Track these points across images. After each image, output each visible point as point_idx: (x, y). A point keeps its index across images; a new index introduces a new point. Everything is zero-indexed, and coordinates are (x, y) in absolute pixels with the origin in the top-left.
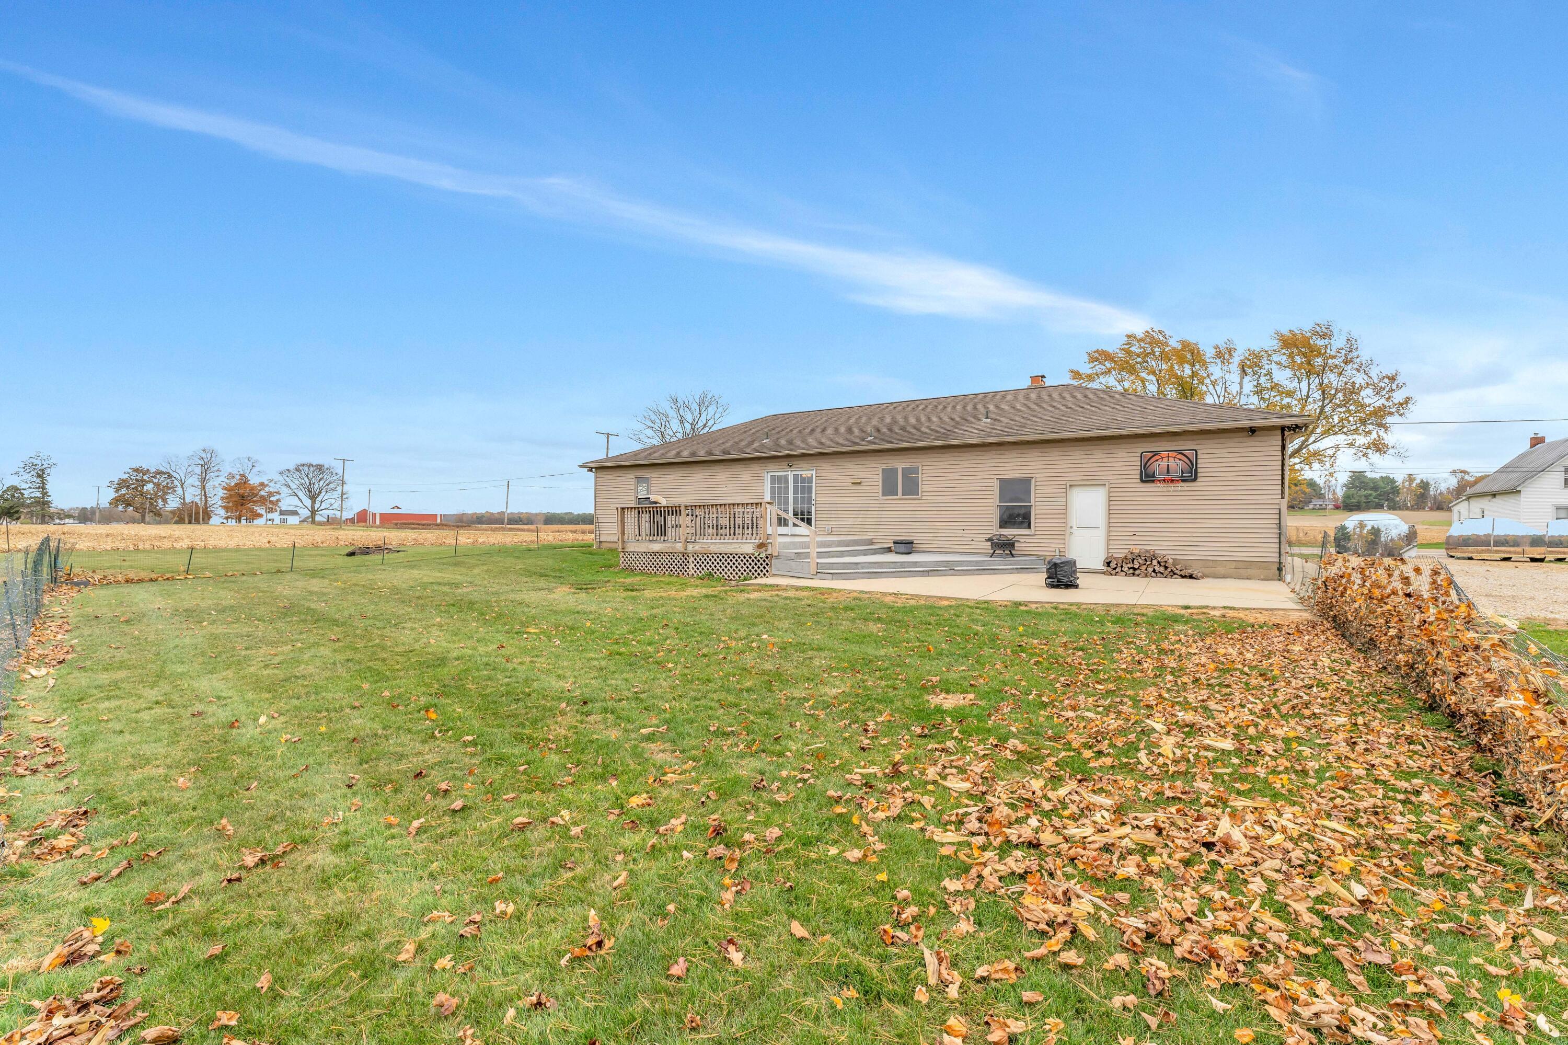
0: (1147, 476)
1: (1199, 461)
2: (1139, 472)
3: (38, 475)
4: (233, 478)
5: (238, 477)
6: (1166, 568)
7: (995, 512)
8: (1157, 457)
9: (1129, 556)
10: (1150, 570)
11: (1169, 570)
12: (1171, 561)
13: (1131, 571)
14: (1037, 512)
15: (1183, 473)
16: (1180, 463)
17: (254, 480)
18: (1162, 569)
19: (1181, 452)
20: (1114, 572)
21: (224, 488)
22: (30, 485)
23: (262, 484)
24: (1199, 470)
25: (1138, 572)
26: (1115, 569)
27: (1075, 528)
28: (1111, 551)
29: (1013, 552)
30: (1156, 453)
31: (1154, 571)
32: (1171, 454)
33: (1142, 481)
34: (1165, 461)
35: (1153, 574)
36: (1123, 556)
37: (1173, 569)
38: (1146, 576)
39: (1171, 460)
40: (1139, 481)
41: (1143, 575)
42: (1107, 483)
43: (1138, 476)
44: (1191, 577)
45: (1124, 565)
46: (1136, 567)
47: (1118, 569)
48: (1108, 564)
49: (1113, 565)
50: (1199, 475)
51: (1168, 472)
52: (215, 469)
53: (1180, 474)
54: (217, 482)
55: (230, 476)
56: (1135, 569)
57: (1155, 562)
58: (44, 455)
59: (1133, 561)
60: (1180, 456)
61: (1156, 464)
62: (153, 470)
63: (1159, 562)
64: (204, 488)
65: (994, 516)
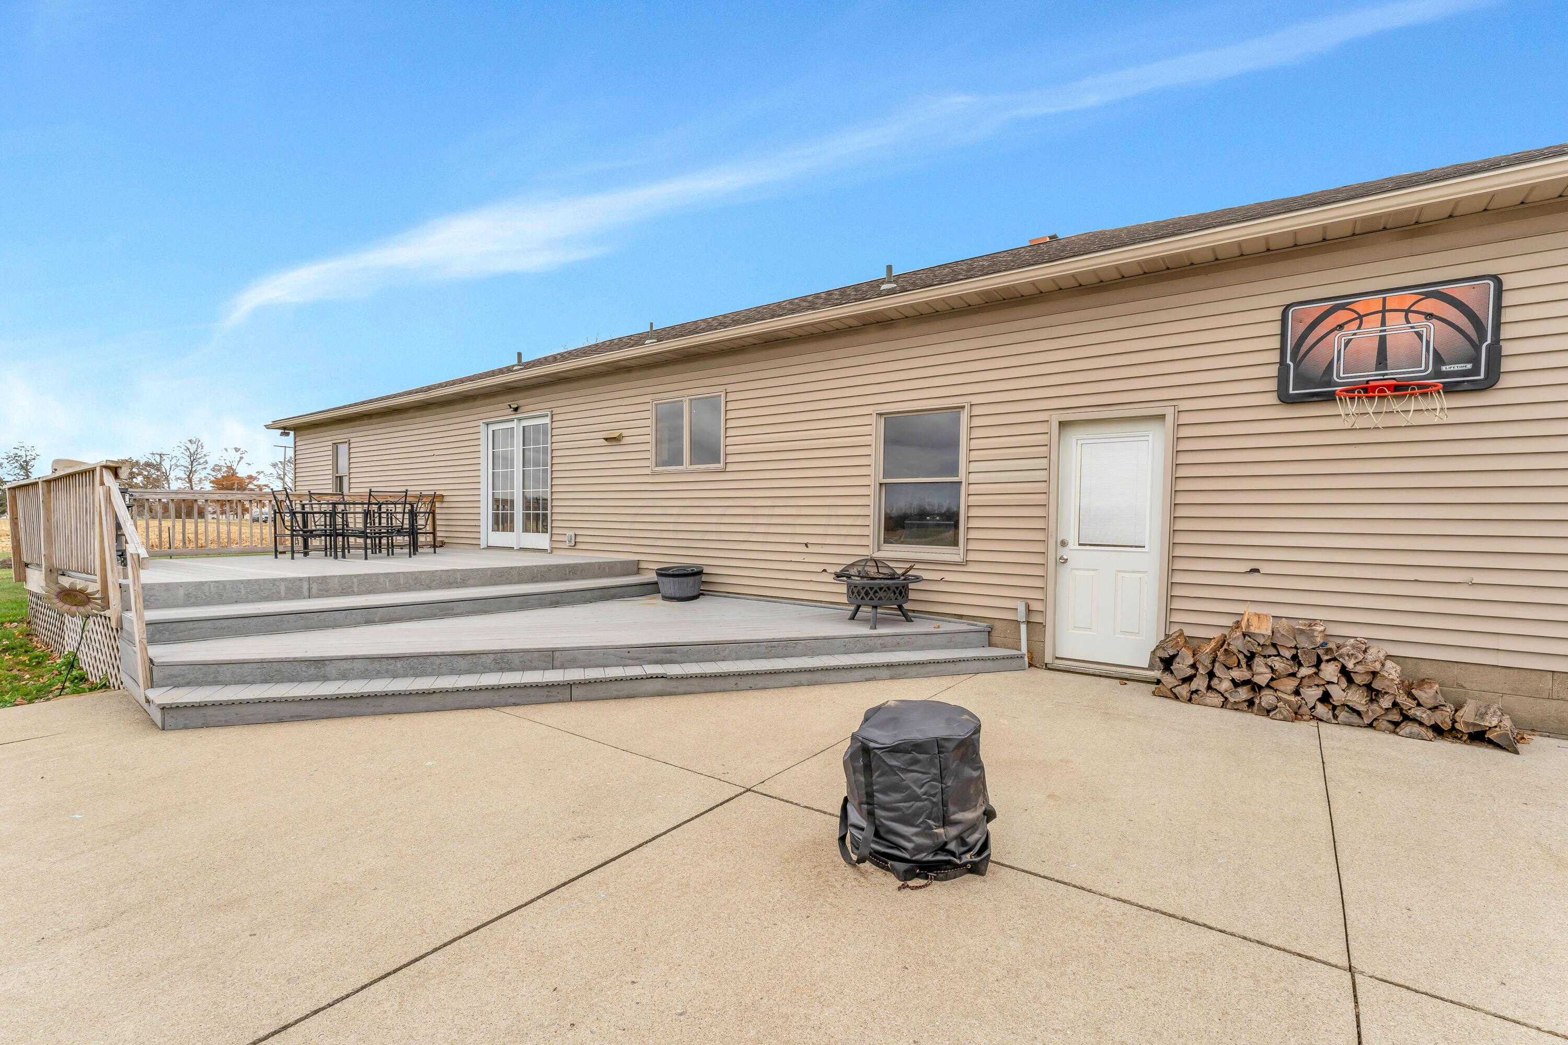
0: (1302, 380)
1: (1507, 316)
2: (1273, 371)
3: (22, 467)
4: (220, 470)
5: (225, 469)
6: (1373, 694)
7: (870, 501)
8: (1342, 316)
9: (1237, 644)
10: (1312, 694)
11: (1386, 702)
12: (1392, 671)
13: (1244, 694)
14: (973, 500)
15: (1439, 359)
16: (1431, 329)
17: (242, 472)
18: (1357, 698)
19: (1431, 291)
20: (1183, 690)
21: (212, 482)
22: (14, 477)
23: (250, 477)
24: (1507, 348)
25: (1267, 698)
26: (1188, 680)
27: (1073, 544)
28: (1176, 617)
29: (906, 606)
30: (1340, 303)
31: (1325, 698)
32: (1393, 301)
33: (1286, 399)
34: (1372, 326)
35: (1321, 710)
36: (1216, 634)
37: (1402, 699)
38: (1297, 715)
39: (1395, 321)
40: (1273, 399)
41: (1285, 710)
42: (1169, 412)
43: (1273, 385)
44: (1479, 737)
45: (1219, 670)
46: (1262, 680)
47: (1200, 683)
48: (1168, 663)
49: (1182, 667)
50: (1506, 365)
51: (1382, 360)
52: (202, 461)
53: (1426, 366)
54: (203, 474)
55: (217, 468)
56: (1256, 688)
57: (1330, 671)
58: (28, 445)
59: (1251, 657)
60: (1429, 305)
61: (1338, 339)
62: (142, 462)
63: (1344, 671)
64: (190, 481)
65: (870, 511)
